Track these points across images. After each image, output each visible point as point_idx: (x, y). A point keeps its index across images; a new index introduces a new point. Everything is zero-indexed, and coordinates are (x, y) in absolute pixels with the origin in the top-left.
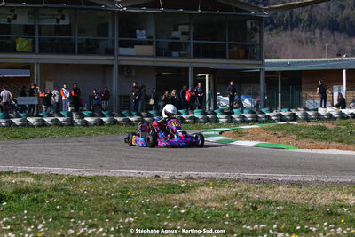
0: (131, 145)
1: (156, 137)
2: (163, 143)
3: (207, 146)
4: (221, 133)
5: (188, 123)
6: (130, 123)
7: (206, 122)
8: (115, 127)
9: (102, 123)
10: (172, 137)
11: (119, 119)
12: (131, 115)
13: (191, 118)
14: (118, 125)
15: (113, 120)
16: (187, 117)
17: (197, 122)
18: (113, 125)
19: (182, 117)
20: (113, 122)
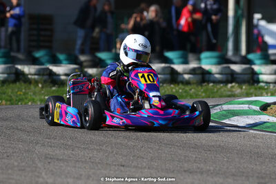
0: (53, 124)
1: (103, 105)
2: (116, 121)
3: (220, 129)
4: (265, 108)
5: (187, 83)
6: (53, 79)
7: (226, 82)
8: (18, 89)
10: (139, 107)
11: (27, 69)
12: (56, 62)
13: (193, 71)
14: (25, 82)
15: (14, 71)
16: (185, 70)
17: (209, 82)
18: (14, 82)
19: (173, 69)
20: (13, 76)
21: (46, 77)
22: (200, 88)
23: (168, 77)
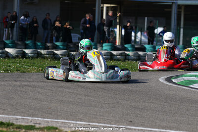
5: (118, 60)
7: (136, 60)
8: (38, 61)
9: (24, 55)
11: (43, 52)
12: (57, 48)
13: (121, 55)
14: (42, 58)
15: (36, 52)
16: (117, 53)
17: (129, 60)
18: (37, 57)
19: (111, 53)
20: (36, 55)
21: (51, 56)
22: (124, 63)
23: (109, 57)
